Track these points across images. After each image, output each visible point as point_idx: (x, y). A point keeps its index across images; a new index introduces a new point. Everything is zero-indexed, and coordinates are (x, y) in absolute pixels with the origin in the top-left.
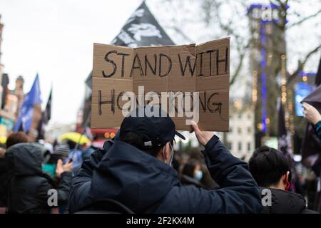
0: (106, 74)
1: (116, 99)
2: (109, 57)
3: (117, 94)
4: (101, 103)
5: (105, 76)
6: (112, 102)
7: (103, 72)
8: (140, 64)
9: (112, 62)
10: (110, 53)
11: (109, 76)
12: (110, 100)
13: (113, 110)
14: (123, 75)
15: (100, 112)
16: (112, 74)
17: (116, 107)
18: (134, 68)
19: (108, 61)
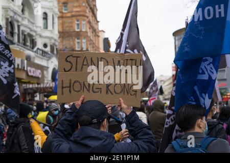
0: (66, 70)
1: (72, 85)
2: (68, 59)
3: (73, 82)
4: (63, 88)
5: (65, 71)
6: (70, 87)
7: (64, 69)
8: (87, 63)
9: (70, 62)
10: (68, 57)
11: (68, 71)
12: (68, 85)
13: (70, 91)
14: (76, 70)
15: (63, 94)
16: (70, 70)
17: (72, 89)
18: (83, 65)
19: (67, 61)
